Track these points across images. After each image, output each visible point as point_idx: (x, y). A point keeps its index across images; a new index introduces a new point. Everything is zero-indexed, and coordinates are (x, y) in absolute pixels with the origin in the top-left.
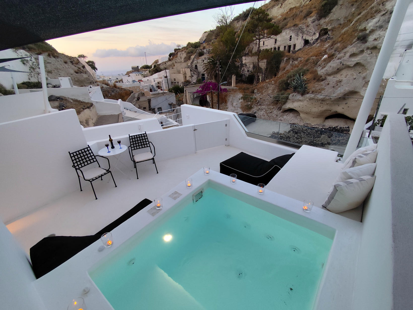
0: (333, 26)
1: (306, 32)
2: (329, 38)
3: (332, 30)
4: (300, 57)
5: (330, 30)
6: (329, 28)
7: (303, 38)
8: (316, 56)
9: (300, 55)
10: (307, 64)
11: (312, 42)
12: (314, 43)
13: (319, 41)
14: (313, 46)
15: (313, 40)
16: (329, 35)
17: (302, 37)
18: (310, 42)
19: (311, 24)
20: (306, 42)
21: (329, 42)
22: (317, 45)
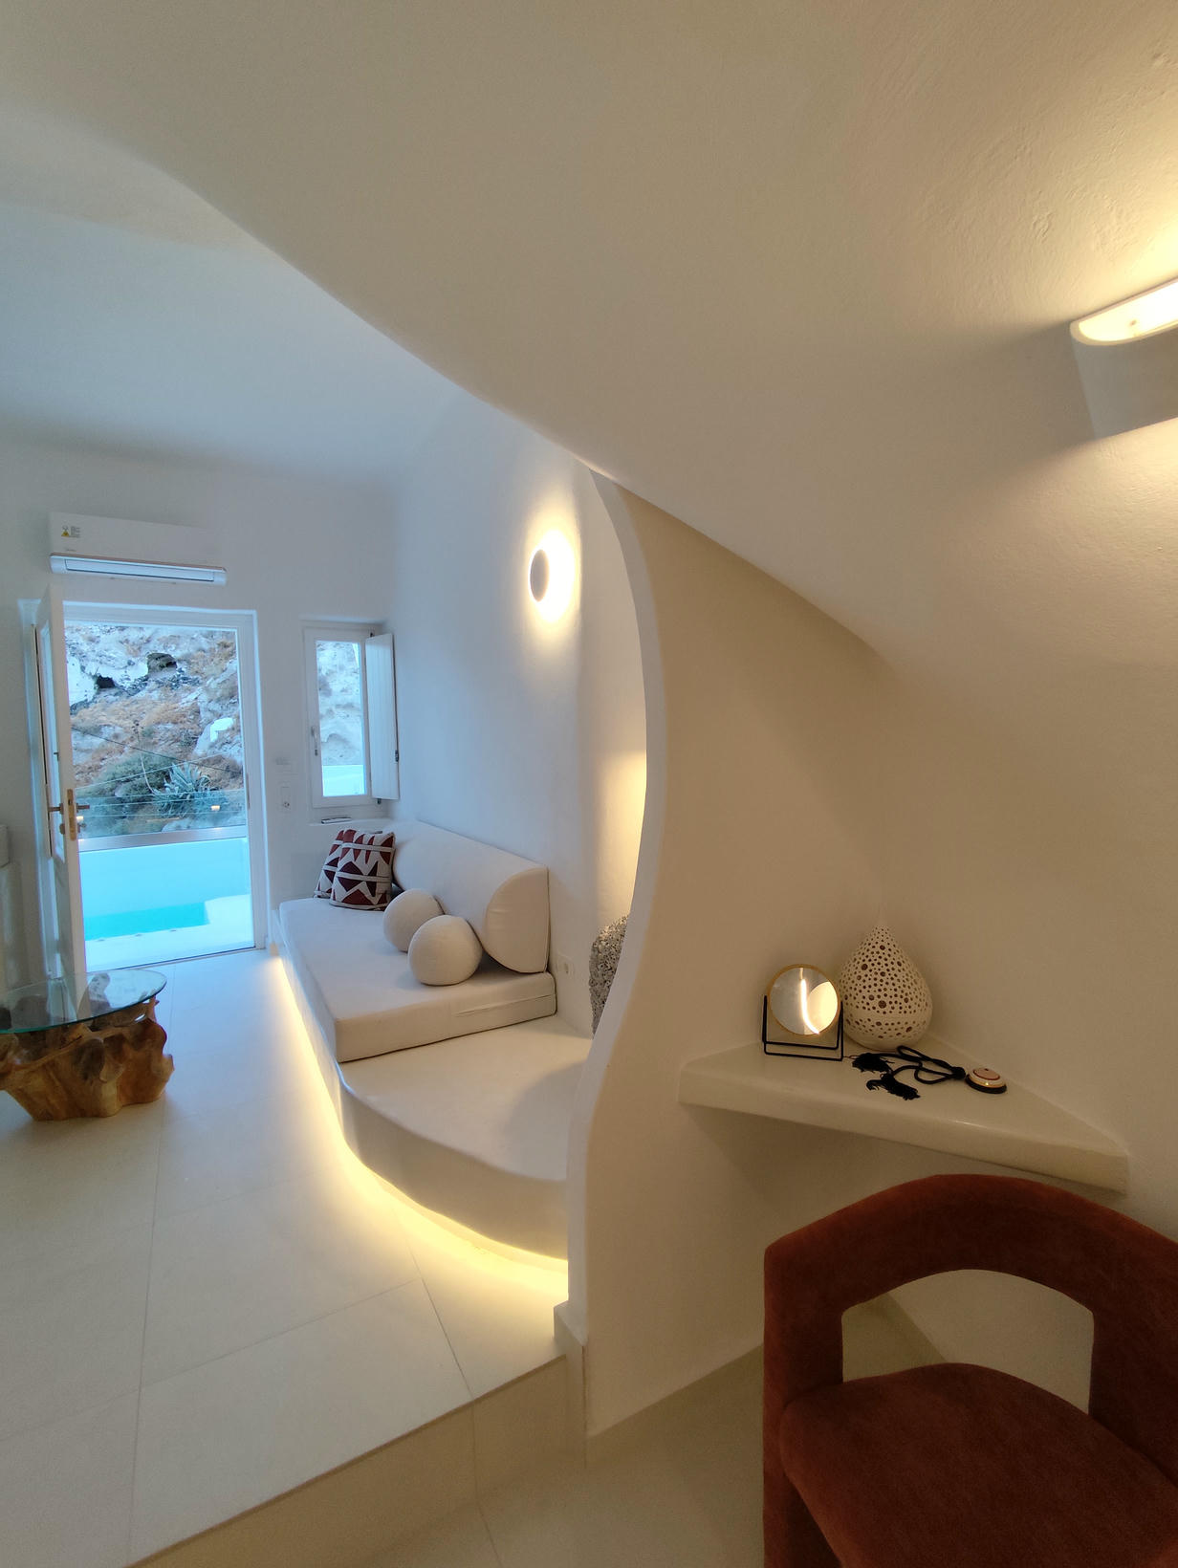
0: (186, 651)
1: (92, 656)
2: (184, 679)
3: (187, 659)
4: (109, 726)
5: (179, 661)
6: (176, 654)
7: (87, 670)
8: (175, 723)
9: (104, 718)
10: (155, 743)
11: (127, 685)
12: (136, 689)
13: (152, 685)
14: (139, 695)
15: (128, 679)
16: (180, 671)
17: (83, 668)
18: (120, 684)
19: (103, 636)
20: (104, 683)
21: (191, 691)
22: (151, 694)
